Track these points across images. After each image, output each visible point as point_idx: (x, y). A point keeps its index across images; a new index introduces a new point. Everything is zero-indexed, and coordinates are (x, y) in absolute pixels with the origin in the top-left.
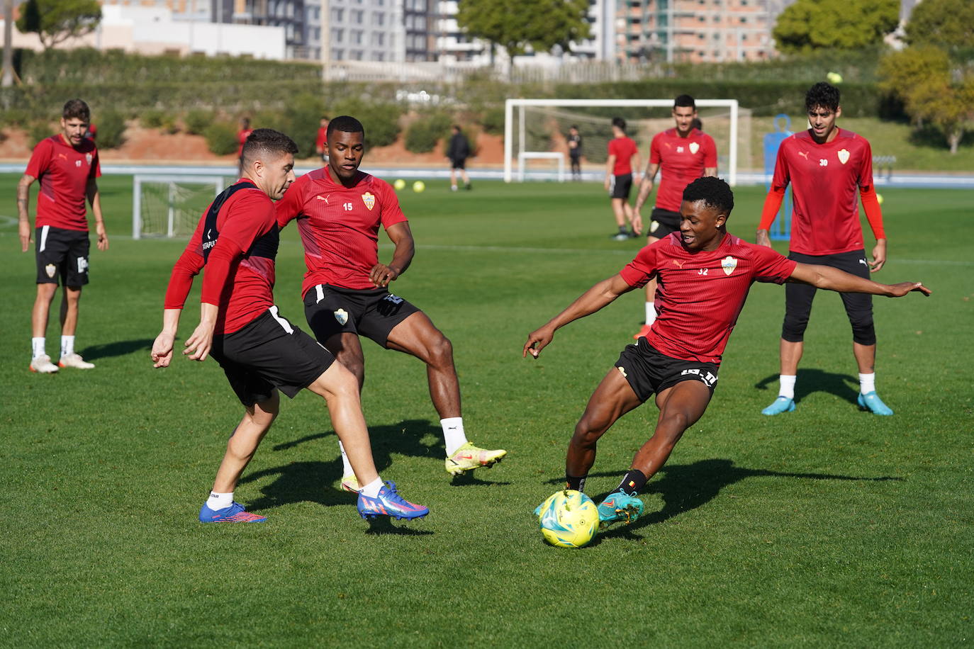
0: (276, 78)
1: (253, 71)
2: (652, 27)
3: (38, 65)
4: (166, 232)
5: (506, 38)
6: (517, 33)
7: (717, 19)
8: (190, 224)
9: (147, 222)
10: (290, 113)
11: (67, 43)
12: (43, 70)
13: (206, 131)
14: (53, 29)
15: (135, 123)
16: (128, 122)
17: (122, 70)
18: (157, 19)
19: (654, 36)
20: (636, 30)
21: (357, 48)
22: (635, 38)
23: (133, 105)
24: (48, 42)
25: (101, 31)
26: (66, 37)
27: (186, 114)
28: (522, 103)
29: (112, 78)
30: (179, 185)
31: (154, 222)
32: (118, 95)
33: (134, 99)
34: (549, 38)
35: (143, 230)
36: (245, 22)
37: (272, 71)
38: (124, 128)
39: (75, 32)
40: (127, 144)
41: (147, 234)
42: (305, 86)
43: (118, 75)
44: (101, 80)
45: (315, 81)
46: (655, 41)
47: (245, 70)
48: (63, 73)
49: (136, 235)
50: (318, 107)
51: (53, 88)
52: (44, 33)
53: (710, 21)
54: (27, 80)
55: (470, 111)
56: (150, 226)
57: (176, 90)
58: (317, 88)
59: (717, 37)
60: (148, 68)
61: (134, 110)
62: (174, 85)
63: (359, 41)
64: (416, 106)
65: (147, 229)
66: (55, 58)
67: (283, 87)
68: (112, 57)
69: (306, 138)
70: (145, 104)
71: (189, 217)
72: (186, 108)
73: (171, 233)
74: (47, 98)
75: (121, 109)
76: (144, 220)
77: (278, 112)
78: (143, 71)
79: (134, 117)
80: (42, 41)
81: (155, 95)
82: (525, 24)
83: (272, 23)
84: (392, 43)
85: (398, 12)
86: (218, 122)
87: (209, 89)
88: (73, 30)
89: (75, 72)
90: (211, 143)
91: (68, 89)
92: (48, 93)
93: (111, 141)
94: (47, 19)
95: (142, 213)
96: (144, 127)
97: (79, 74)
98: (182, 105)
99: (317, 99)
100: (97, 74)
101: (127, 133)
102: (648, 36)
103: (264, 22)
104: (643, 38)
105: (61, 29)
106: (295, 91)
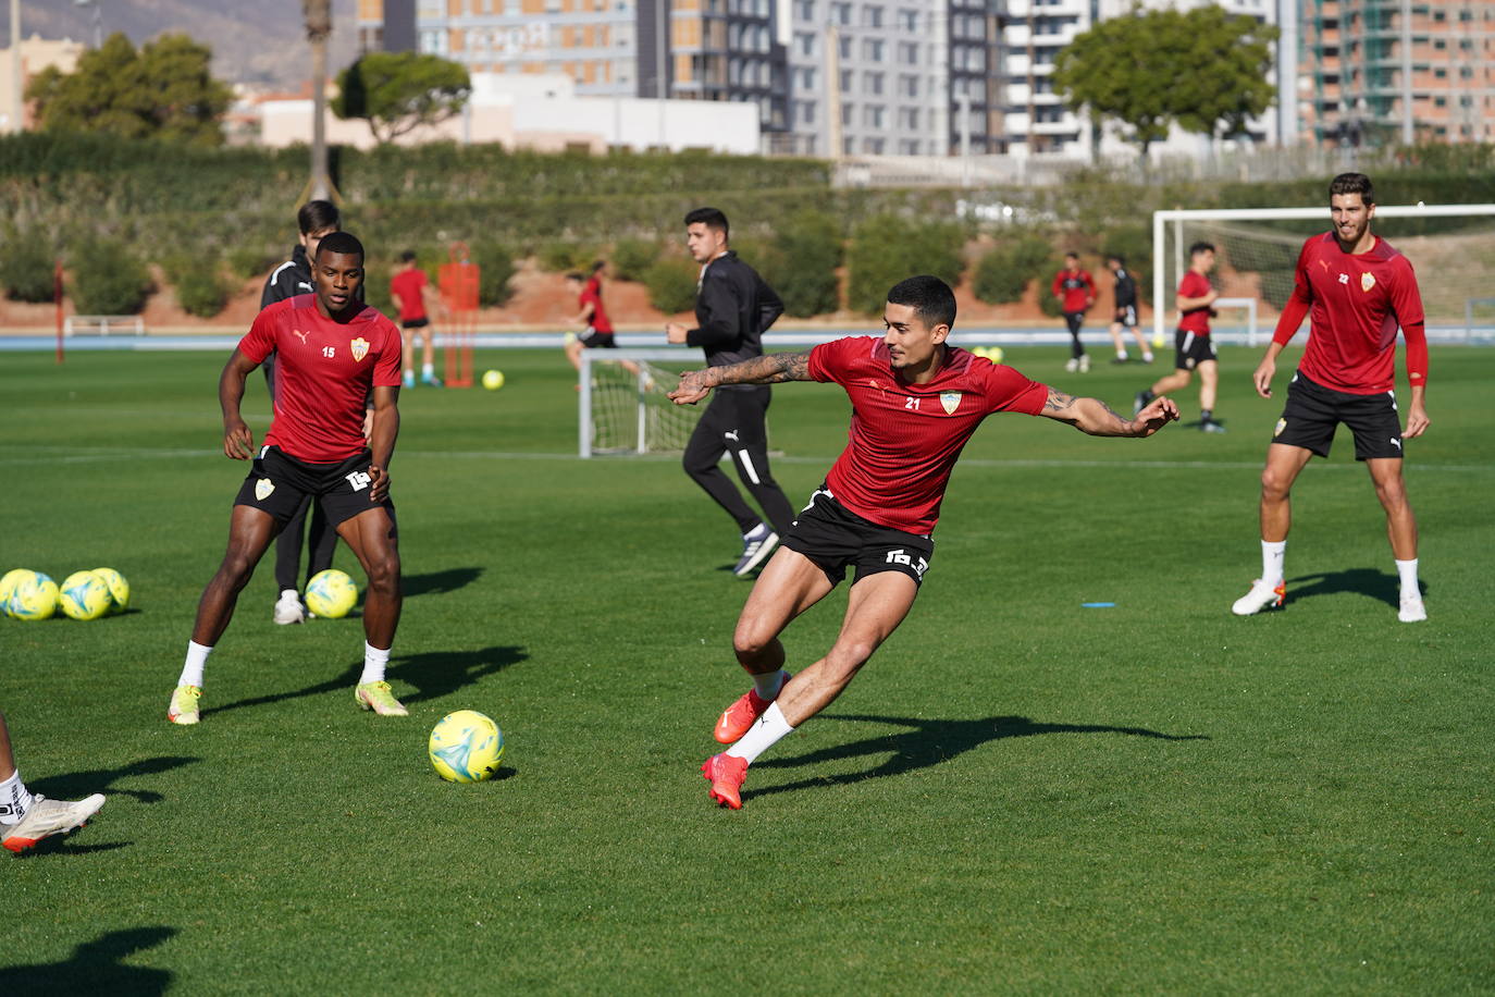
0: (758, 185)
1: (717, 173)
2: (1360, 88)
3: (368, 171)
4: (634, 447)
5: (1134, 110)
6: (1155, 102)
7: (1465, 73)
8: (675, 431)
9: (603, 429)
10: (785, 242)
11: (412, 135)
12: (376, 180)
13: (646, 274)
14: (391, 111)
15: (531, 263)
16: (518, 263)
17: (508, 178)
18: (551, 94)
19: (1362, 103)
20: (1331, 93)
21: (873, 133)
22: (1331, 107)
23: (528, 234)
24: (384, 133)
25: (470, 114)
26: (413, 125)
27: (613, 247)
28: (1178, 215)
29: (491, 189)
30: (655, 365)
31: (613, 429)
32: (502, 218)
33: (527, 225)
34: (1206, 108)
35: (595, 443)
36: (692, 95)
37: (750, 173)
38: (512, 272)
39: (429, 116)
40: (517, 298)
41: (602, 450)
42: (806, 197)
43: (500, 185)
44: (472, 195)
45: (822, 188)
46: (1364, 112)
47: (708, 172)
48: (409, 186)
49: (585, 452)
50: (828, 231)
51: (395, 208)
52: (377, 120)
53: (1454, 76)
54: (350, 197)
55: (1080, 231)
56: (608, 435)
57: (595, 207)
58: (826, 200)
59: (1466, 102)
60: (548, 172)
61: (527, 242)
62: (592, 200)
63: (877, 122)
64: (993, 227)
65: (603, 441)
66: (396, 161)
67: (771, 199)
68: (489, 157)
69: (811, 283)
70: (545, 231)
71: (674, 419)
72: (612, 238)
73: (642, 448)
74: (385, 224)
75: (508, 241)
76: (597, 426)
77: (763, 240)
78: (541, 178)
79: (528, 253)
80: (374, 131)
81: (561, 217)
82: (1167, 87)
83: (736, 97)
84: (931, 126)
85: (941, 73)
86: (666, 259)
87: (650, 205)
88: (425, 112)
89: (429, 181)
90: (656, 295)
91: (419, 209)
92: (386, 217)
93: (493, 294)
94: (382, 96)
95: (594, 413)
96: (545, 270)
97: (435, 186)
98: (607, 233)
99: (826, 217)
100: (467, 184)
101: (517, 281)
102: (1353, 103)
103: (723, 95)
104: (1343, 107)
105: (407, 113)
106: (791, 206)
